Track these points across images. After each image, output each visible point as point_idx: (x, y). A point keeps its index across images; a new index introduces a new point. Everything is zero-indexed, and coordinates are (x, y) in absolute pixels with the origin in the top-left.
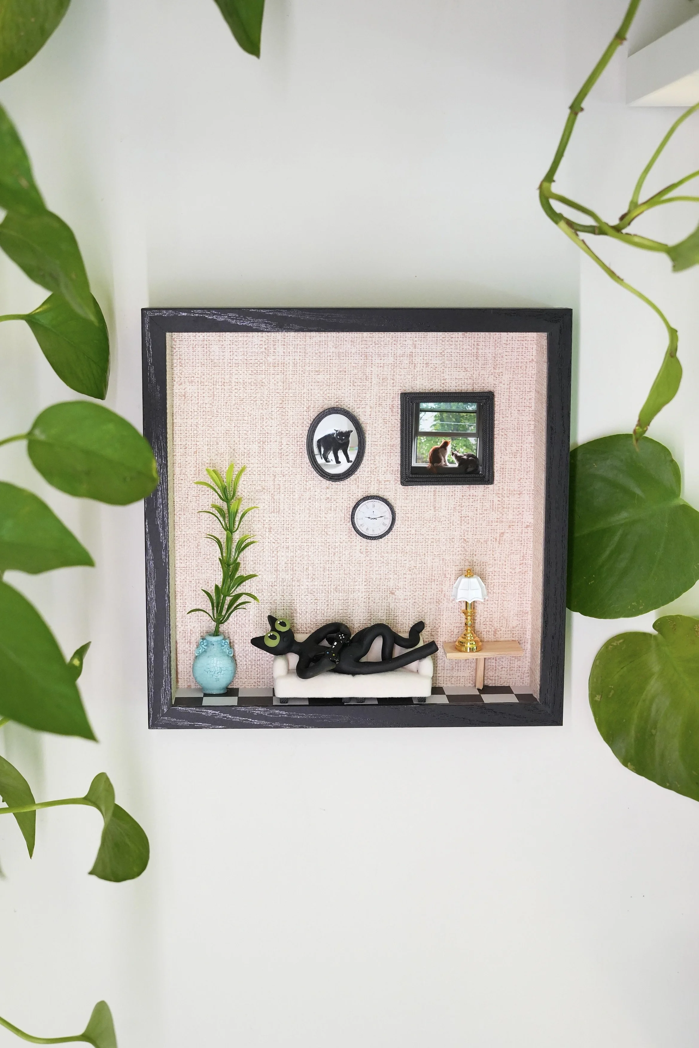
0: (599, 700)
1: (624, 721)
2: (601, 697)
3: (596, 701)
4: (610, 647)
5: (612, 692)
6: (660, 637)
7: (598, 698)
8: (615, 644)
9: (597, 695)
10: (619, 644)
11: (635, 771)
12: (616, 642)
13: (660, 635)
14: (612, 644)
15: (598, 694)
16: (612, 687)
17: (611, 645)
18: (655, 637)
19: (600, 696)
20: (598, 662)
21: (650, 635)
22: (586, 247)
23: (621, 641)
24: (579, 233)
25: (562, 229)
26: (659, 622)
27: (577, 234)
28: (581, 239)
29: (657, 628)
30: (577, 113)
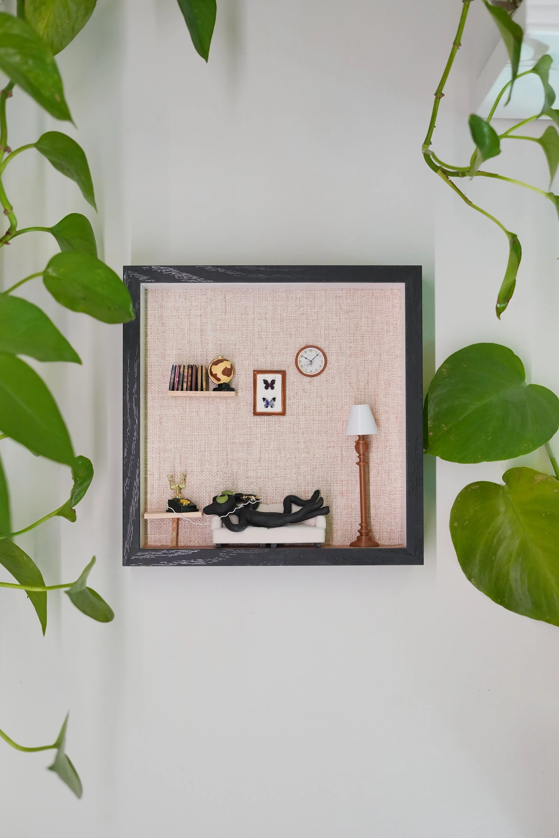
0: (457, 526)
1: (473, 546)
2: (458, 524)
3: (455, 527)
4: (470, 489)
5: (467, 522)
6: (506, 488)
7: (456, 524)
8: (473, 488)
10: (476, 488)
11: (476, 586)
12: (474, 486)
13: (507, 485)
15: (456, 521)
16: (468, 518)
17: (471, 488)
18: (503, 487)
19: (458, 523)
20: (459, 499)
21: (499, 486)
22: (453, 185)
23: (478, 486)
24: (449, 177)
25: (440, 175)
26: (508, 473)
27: (448, 178)
28: (450, 181)
29: (506, 479)
30: (440, 98)
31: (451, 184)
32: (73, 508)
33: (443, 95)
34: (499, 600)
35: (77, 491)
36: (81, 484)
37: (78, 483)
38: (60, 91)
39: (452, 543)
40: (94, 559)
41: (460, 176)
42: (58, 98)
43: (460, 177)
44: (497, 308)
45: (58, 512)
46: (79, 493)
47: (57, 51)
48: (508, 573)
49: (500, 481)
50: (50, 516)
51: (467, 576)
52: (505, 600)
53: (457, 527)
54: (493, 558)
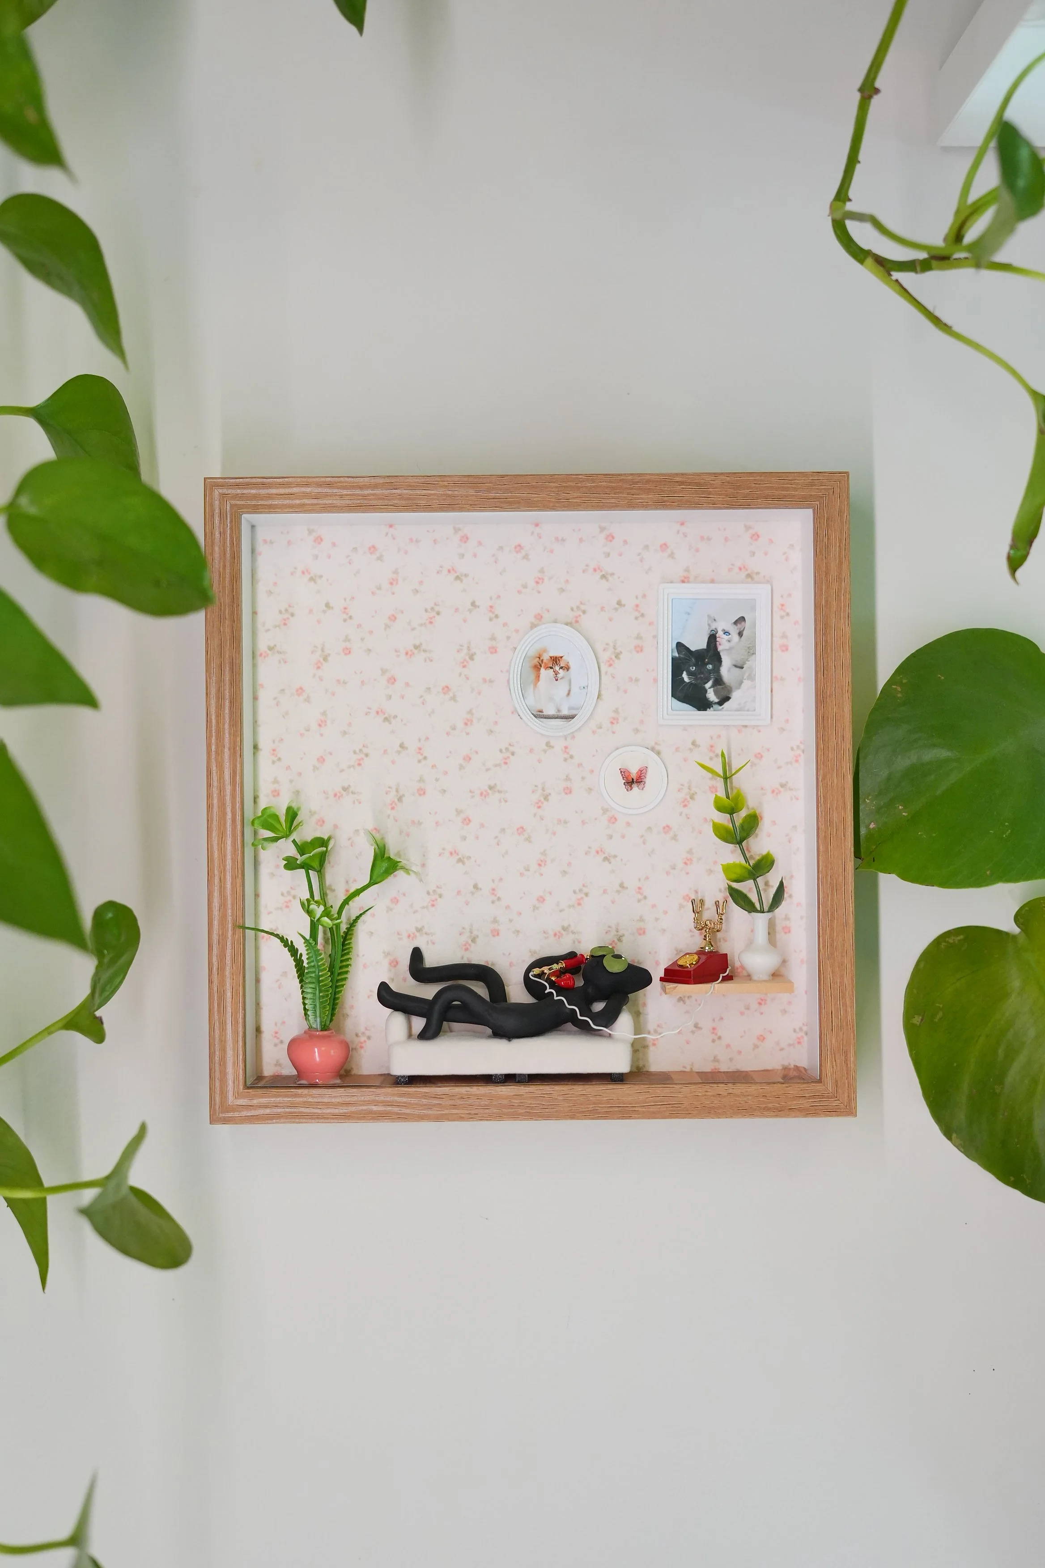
0: (918, 1023)
1: (955, 1064)
2: (922, 1020)
3: (913, 1025)
4: (944, 944)
5: (940, 1014)
6: (1022, 940)
7: (917, 1020)
8: (951, 941)
9: (915, 1016)
10: (957, 943)
11: (963, 1150)
12: (953, 938)
13: (1023, 934)
14: (947, 939)
15: (917, 1015)
16: (941, 1006)
17: (945, 942)
18: (1015, 938)
19: (920, 1018)
20: (922, 965)
21: (1008, 935)
22: (905, 292)
23: (961, 937)
24: (892, 273)
25: (870, 270)
26: (1027, 908)
27: (890, 275)
28: (897, 281)
29: (1021, 920)
30: (870, 97)
31: (898, 288)
32: (98, 1013)
33: (877, 91)
34: (1012, 1179)
35: (105, 977)
36: (113, 961)
37: (106, 960)
38: (37, 100)
39: (909, 1059)
40: (143, 1129)
41: (918, 269)
42: (31, 115)
43: (916, 272)
44: (1010, 558)
45: (65, 1022)
46: (110, 981)
47: (31, 17)
48: (1030, 1120)
49: (1008, 925)
50: (49, 1031)
51: (941, 1129)
52: (1025, 1177)
53: (920, 1025)
54: (998, 1089)
